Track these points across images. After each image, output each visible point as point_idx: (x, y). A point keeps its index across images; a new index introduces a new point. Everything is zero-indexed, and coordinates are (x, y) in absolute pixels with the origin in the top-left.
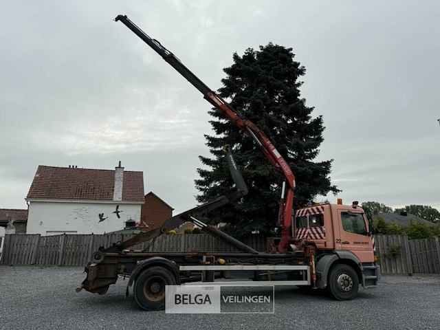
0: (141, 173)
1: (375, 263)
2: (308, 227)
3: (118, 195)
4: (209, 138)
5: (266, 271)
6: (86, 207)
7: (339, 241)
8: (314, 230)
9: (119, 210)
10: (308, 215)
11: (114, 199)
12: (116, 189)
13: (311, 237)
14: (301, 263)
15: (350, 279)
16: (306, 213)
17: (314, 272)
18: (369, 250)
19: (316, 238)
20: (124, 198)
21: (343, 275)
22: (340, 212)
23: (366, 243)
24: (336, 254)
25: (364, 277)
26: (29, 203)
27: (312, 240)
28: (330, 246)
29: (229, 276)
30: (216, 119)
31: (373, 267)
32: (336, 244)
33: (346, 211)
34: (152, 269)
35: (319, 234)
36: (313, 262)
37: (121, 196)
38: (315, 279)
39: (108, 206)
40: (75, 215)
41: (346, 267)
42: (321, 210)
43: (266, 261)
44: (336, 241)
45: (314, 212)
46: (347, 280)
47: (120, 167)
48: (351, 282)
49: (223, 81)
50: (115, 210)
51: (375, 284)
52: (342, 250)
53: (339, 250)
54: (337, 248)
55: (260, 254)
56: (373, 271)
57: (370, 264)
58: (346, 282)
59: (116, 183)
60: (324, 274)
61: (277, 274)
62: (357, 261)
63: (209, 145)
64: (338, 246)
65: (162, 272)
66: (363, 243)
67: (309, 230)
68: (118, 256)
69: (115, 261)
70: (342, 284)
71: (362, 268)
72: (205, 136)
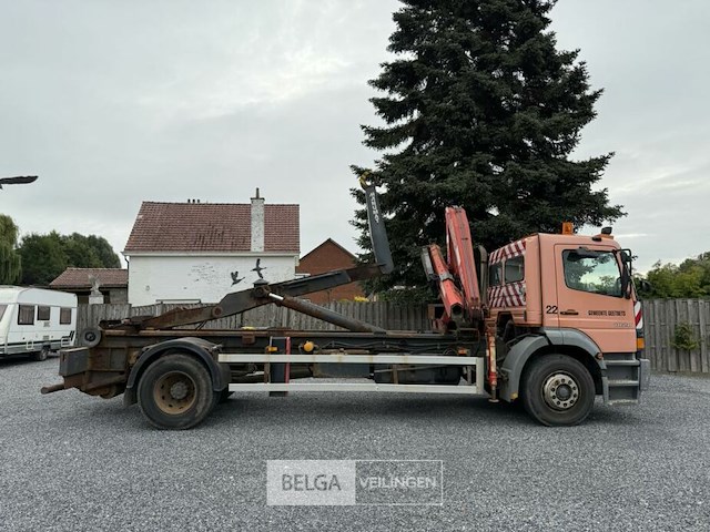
0: (296, 207)
1: (638, 354)
2: (504, 283)
3: (258, 242)
4: (369, 131)
5: (390, 366)
6: (212, 262)
7: (554, 310)
8: (510, 288)
9: (260, 266)
10: (504, 259)
11: (252, 250)
12: (254, 233)
13: (506, 303)
14: (465, 351)
15: (573, 385)
16: (501, 257)
17: (493, 369)
18: (626, 326)
19: (514, 305)
20: (268, 247)
21: (559, 377)
22: (560, 249)
23: (619, 314)
24: (544, 335)
25: (606, 382)
26: (128, 258)
27: (507, 309)
28: (534, 319)
29: (319, 372)
30: (384, 94)
31: (634, 361)
32: (546, 315)
33: (576, 247)
34: (168, 359)
35: (517, 296)
36: (493, 350)
37: (263, 245)
38: (494, 383)
39: (243, 260)
40: (196, 275)
41: (567, 360)
42: (521, 247)
43: (403, 346)
44: (546, 310)
45: (512, 253)
46: (567, 386)
47: (257, 198)
48: (576, 392)
49: (397, 17)
50: (255, 267)
51: (634, 396)
52: (559, 328)
53: (550, 328)
54: (546, 324)
55: (390, 333)
56: (633, 371)
57: (627, 355)
58: (564, 390)
59: (254, 224)
60: (514, 374)
61: (413, 371)
62: (593, 350)
63: (369, 143)
64: (550, 320)
65: (185, 363)
66: (611, 314)
67: (504, 290)
68: (125, 336)
69: (123, 344)
70: (553, 394)
71: (603, 364)
72: (363, 127)
